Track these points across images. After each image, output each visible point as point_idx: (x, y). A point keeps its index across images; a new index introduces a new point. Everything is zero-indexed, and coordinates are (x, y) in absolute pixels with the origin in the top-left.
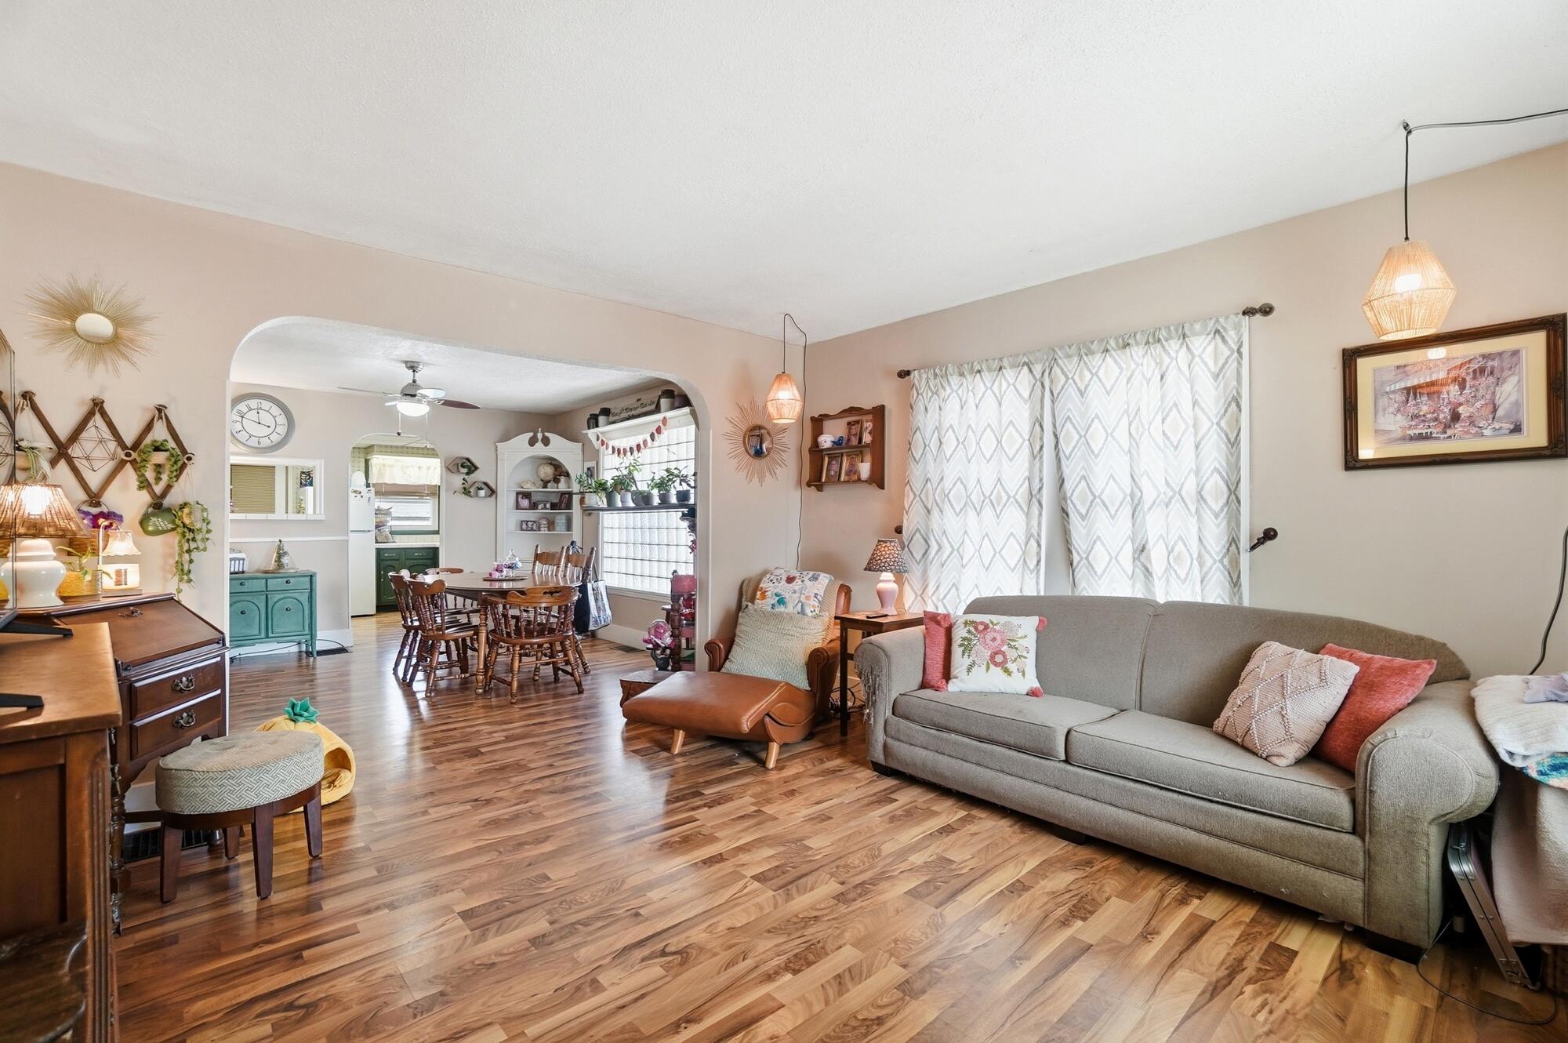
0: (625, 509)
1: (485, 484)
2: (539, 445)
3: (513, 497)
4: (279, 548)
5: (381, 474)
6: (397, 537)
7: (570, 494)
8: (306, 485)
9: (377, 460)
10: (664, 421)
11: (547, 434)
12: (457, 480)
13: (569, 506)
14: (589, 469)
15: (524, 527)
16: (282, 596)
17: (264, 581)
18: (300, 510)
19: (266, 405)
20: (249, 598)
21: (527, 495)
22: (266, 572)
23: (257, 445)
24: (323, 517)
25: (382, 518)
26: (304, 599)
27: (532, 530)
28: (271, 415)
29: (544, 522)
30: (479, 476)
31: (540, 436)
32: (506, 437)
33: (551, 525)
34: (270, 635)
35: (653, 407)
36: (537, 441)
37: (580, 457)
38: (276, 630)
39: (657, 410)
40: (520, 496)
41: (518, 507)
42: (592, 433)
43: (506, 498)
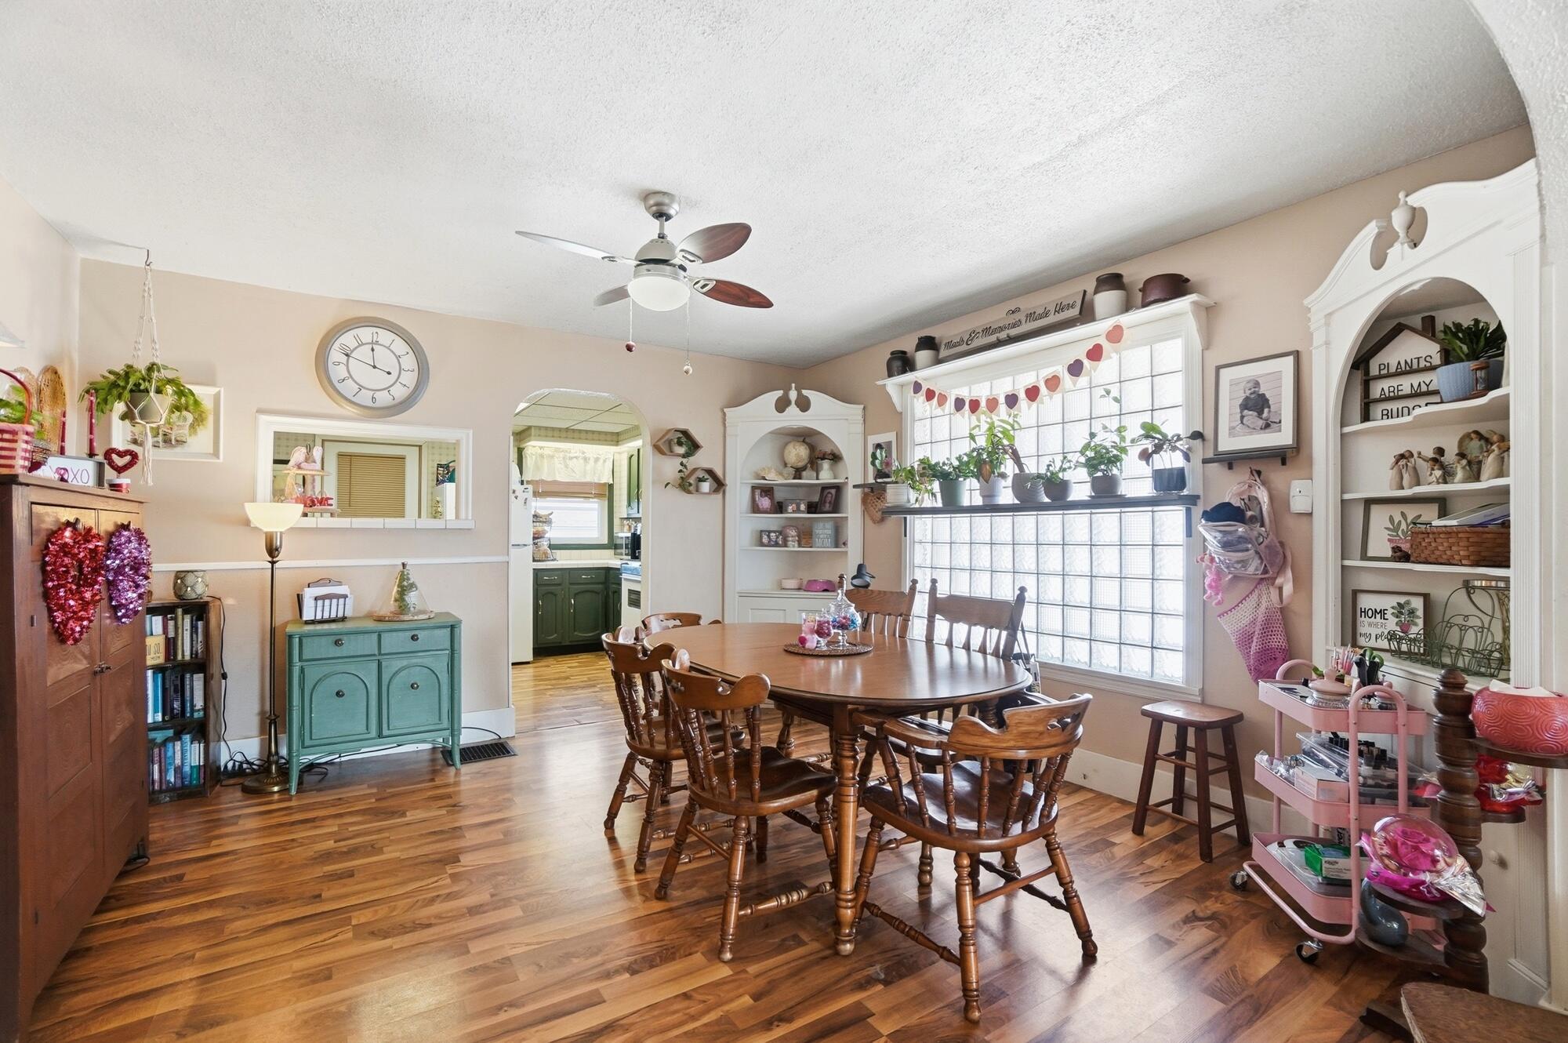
0: (991, 508)
1: (710, 472)
2: (793, 409)
3: (747, 493)
4: (403, 577)
5: (538, 468)
6: (558, 553)
7: (838, 488)
8: (443, 482)
9: (533, 447)
10: (1115, 335)
11: (805, 392)
12: (671, 467)
13: (836, 507)
14: (879, 446)
15: (765, 540)
16: (405, 663)
17: (375, 636)
18: (436, 514)
19: (385, 337)
20: (351, 668)
21: (767, 491)
22: (380, 620)
23: (370, 404)
24: (470, 525)
25: (540, 527)
26: (441, 667)
27: (776, 545)
28: (392, 350)
29: (793, 533)
30: (701, 460)
31: (793, 395)
32: (738, 401)
33: (806, 536)
34: (385, 732)
35: (1074, 312)
36: (789, 403)
37: (860, 428)
38: (394, 723)
39: (1087, 314)
40: (758, 492)
41: (755, 509)
42: (894, 385)
43: (739, 494)
